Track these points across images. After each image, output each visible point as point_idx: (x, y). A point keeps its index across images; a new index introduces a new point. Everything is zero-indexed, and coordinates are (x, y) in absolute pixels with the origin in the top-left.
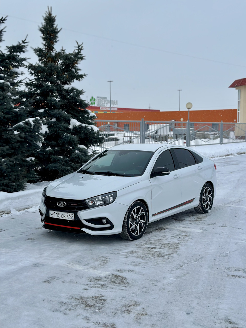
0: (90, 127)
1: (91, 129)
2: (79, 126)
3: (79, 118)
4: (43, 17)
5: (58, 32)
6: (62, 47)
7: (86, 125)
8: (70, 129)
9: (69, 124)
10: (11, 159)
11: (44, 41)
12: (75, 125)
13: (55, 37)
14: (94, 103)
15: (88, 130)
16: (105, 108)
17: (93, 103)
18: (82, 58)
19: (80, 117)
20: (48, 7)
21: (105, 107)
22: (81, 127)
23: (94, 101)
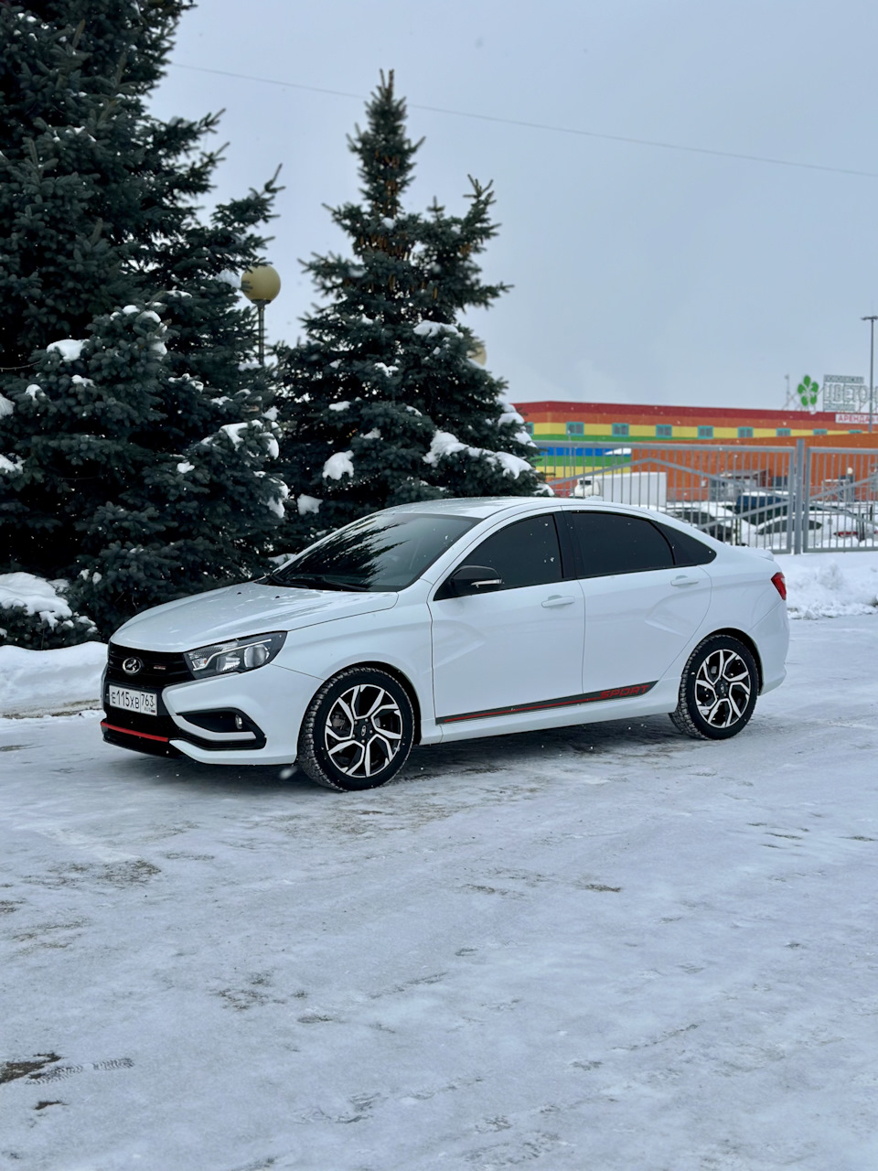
0: (492, 457)
1: (495, 466)
2: (456, 455)
3: (464, 430)
4: (367, 104)
5: (413, 150)
6: (435, 200)
7: (482, 452)
8: (430, 465)
9: (428, 449)
10: (166, 549)
11: (367, 182)
12: (444, 450)
13: (404, 167)
14: (814, 400)
15: (486, 467)
16: (856, 416)
17: (809, 399)
18: (486, 233)
19: (470, 427)
20: (381, 71)
21: (857, 413)
22: (463, 456)
23: (813, 393)
